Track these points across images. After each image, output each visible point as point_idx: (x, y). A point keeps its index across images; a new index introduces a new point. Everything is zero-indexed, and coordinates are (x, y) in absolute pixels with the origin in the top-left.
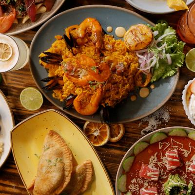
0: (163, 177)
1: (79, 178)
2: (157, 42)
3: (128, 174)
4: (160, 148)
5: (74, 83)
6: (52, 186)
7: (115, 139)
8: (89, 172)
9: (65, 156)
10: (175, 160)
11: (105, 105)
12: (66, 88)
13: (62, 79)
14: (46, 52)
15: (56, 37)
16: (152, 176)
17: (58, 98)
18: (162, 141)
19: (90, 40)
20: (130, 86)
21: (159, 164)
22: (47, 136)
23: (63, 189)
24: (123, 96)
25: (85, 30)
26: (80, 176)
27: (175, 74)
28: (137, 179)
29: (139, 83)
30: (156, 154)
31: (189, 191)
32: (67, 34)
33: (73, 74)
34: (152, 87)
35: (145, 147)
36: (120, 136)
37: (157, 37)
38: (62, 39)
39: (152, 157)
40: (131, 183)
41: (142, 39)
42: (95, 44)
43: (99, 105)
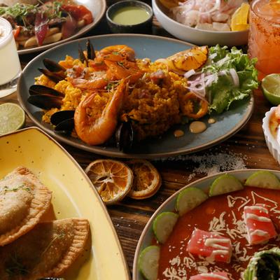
0: (242, 259)
1: (56, 236)
3: (163, 246)
4: (230, 205)
7: (140, 193)
10: (261, 218)
18: (234, 194)
21: (230, 232)
23: (16, 234)
26: (58, 233)
28: (182, 257)
30: (222, 215)
34: (211, 121)
36: (151, 188)
39: (215, 219)
40: (170, 265)
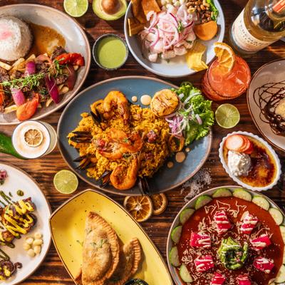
0: (216, 243)
1: (127, 258)
2: (184, 104)
3: (178, 246)
4: (207, 212)
5: (108, 158)
6: (101, 269)
7: (159, 211)
8: (137, 250)
9: (109, 236)
10: (224, 222)
11: (143, 175)
12: (100, 165)
13: (94, 156)
14: (75, 131)
15: (82, 115)
16: (204, 243)
17: (94, 176)
18: (208, 205)
19: (117, 113)
20: (165, 152)
21: (209, 229)
22: (88, 219)
23: (112, 271)
24: (159, 164)
25: (111, 104)
26: (128, 255)
27: (208, 134)
28: (188, 249)
29: (174, 148)
30: (204, 220)
31: (245, 252)
32: (93, 110)
33: (105, 149)
34: (188, 150)
35: (191, 214)
36: (163, 206)
37: (183, 100)
38: (88, 116)
39: (200, 223)
40: (184, 255)
41: (169, 103)
42: (122, 116)
43: (137, 177)
